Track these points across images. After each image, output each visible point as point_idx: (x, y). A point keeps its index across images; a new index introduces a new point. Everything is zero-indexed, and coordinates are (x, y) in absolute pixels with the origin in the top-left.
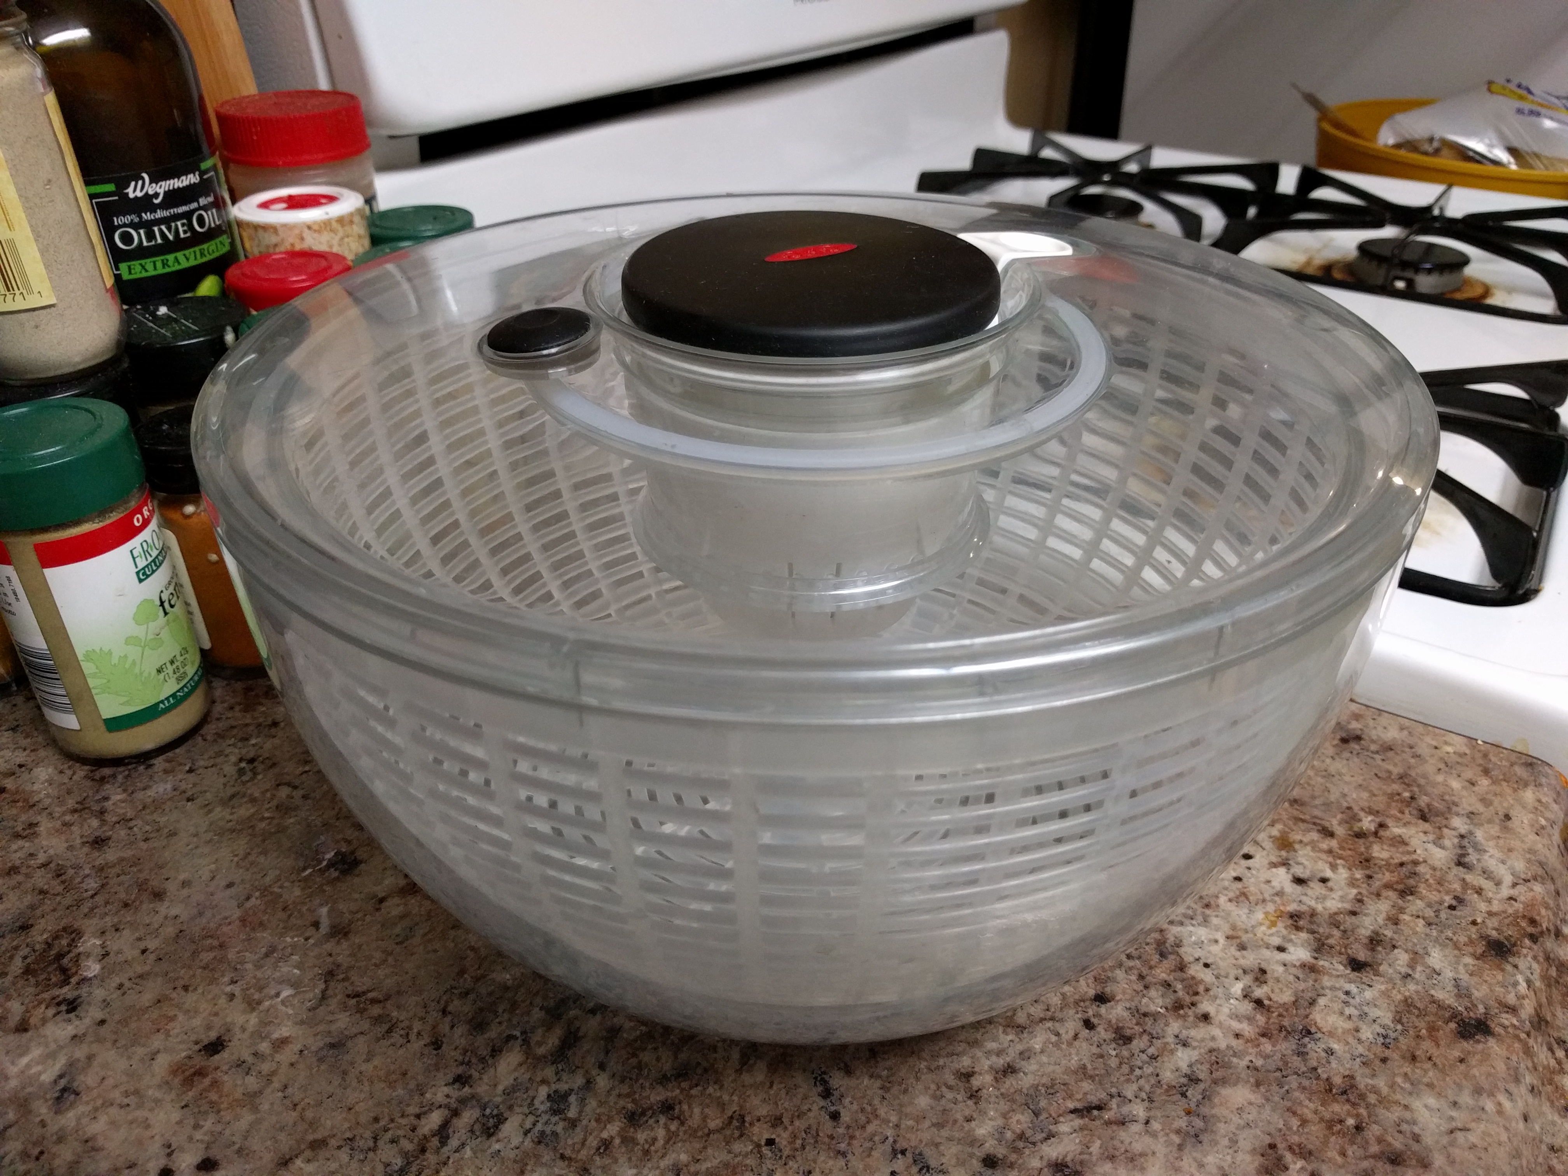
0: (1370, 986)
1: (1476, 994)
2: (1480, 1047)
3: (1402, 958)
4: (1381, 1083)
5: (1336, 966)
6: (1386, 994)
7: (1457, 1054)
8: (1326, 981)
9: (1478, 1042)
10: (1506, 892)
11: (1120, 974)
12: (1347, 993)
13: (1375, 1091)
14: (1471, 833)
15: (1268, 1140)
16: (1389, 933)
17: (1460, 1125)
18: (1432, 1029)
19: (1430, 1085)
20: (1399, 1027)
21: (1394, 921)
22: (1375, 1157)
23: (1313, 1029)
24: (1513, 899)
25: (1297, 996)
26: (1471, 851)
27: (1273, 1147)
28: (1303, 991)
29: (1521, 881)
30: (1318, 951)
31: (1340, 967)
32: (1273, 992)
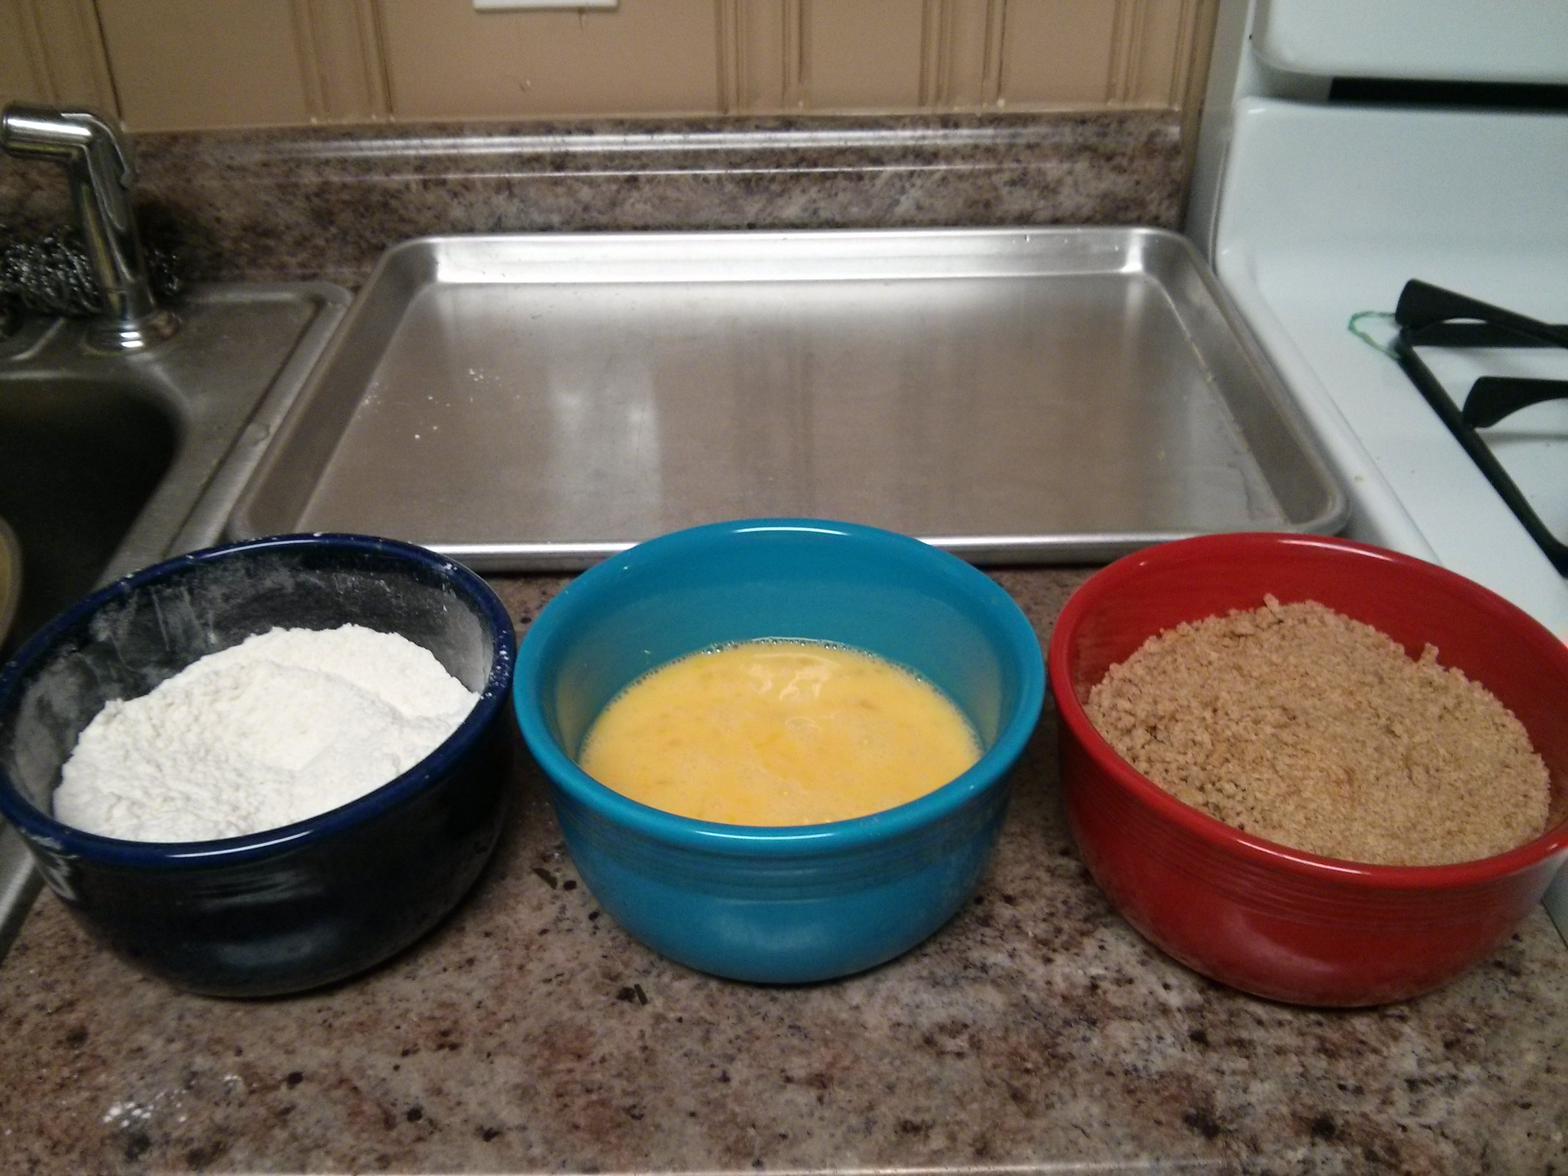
0: (1183, 1050)
1: (1248, 1121)
2: (1186, 1132)
3: (1242, 1064)
4: (1083, 1076)
5: (1185, 1025)
6: (1184, 1061)
7: (1163, 1118)
8: (1161, 1022)
9: (1192, 1131)
10: (1407, 1121)
11: (1043, 902)
12: (1160, 1038)
13: (1073, 1074)
14: (1468, 1082)
15: (969, 1022)
16: (1260, 1050)
17: (1088, 1130)
18: (1175, 1098)
19: (1111, 1106)
20: (1156, 1077)
21: (1280, 1051)
22: (1009, 1085)
23: (1099, 1025)
24: (1404, 1129)
25: (1125, 1008)
26: (1440, 1087)
27: (966, 1026)
28: (1134, 1010)
29: (1438, 1131)
30: (1189, 1010)
31: (1185, 1027)
32: (1115, 992)
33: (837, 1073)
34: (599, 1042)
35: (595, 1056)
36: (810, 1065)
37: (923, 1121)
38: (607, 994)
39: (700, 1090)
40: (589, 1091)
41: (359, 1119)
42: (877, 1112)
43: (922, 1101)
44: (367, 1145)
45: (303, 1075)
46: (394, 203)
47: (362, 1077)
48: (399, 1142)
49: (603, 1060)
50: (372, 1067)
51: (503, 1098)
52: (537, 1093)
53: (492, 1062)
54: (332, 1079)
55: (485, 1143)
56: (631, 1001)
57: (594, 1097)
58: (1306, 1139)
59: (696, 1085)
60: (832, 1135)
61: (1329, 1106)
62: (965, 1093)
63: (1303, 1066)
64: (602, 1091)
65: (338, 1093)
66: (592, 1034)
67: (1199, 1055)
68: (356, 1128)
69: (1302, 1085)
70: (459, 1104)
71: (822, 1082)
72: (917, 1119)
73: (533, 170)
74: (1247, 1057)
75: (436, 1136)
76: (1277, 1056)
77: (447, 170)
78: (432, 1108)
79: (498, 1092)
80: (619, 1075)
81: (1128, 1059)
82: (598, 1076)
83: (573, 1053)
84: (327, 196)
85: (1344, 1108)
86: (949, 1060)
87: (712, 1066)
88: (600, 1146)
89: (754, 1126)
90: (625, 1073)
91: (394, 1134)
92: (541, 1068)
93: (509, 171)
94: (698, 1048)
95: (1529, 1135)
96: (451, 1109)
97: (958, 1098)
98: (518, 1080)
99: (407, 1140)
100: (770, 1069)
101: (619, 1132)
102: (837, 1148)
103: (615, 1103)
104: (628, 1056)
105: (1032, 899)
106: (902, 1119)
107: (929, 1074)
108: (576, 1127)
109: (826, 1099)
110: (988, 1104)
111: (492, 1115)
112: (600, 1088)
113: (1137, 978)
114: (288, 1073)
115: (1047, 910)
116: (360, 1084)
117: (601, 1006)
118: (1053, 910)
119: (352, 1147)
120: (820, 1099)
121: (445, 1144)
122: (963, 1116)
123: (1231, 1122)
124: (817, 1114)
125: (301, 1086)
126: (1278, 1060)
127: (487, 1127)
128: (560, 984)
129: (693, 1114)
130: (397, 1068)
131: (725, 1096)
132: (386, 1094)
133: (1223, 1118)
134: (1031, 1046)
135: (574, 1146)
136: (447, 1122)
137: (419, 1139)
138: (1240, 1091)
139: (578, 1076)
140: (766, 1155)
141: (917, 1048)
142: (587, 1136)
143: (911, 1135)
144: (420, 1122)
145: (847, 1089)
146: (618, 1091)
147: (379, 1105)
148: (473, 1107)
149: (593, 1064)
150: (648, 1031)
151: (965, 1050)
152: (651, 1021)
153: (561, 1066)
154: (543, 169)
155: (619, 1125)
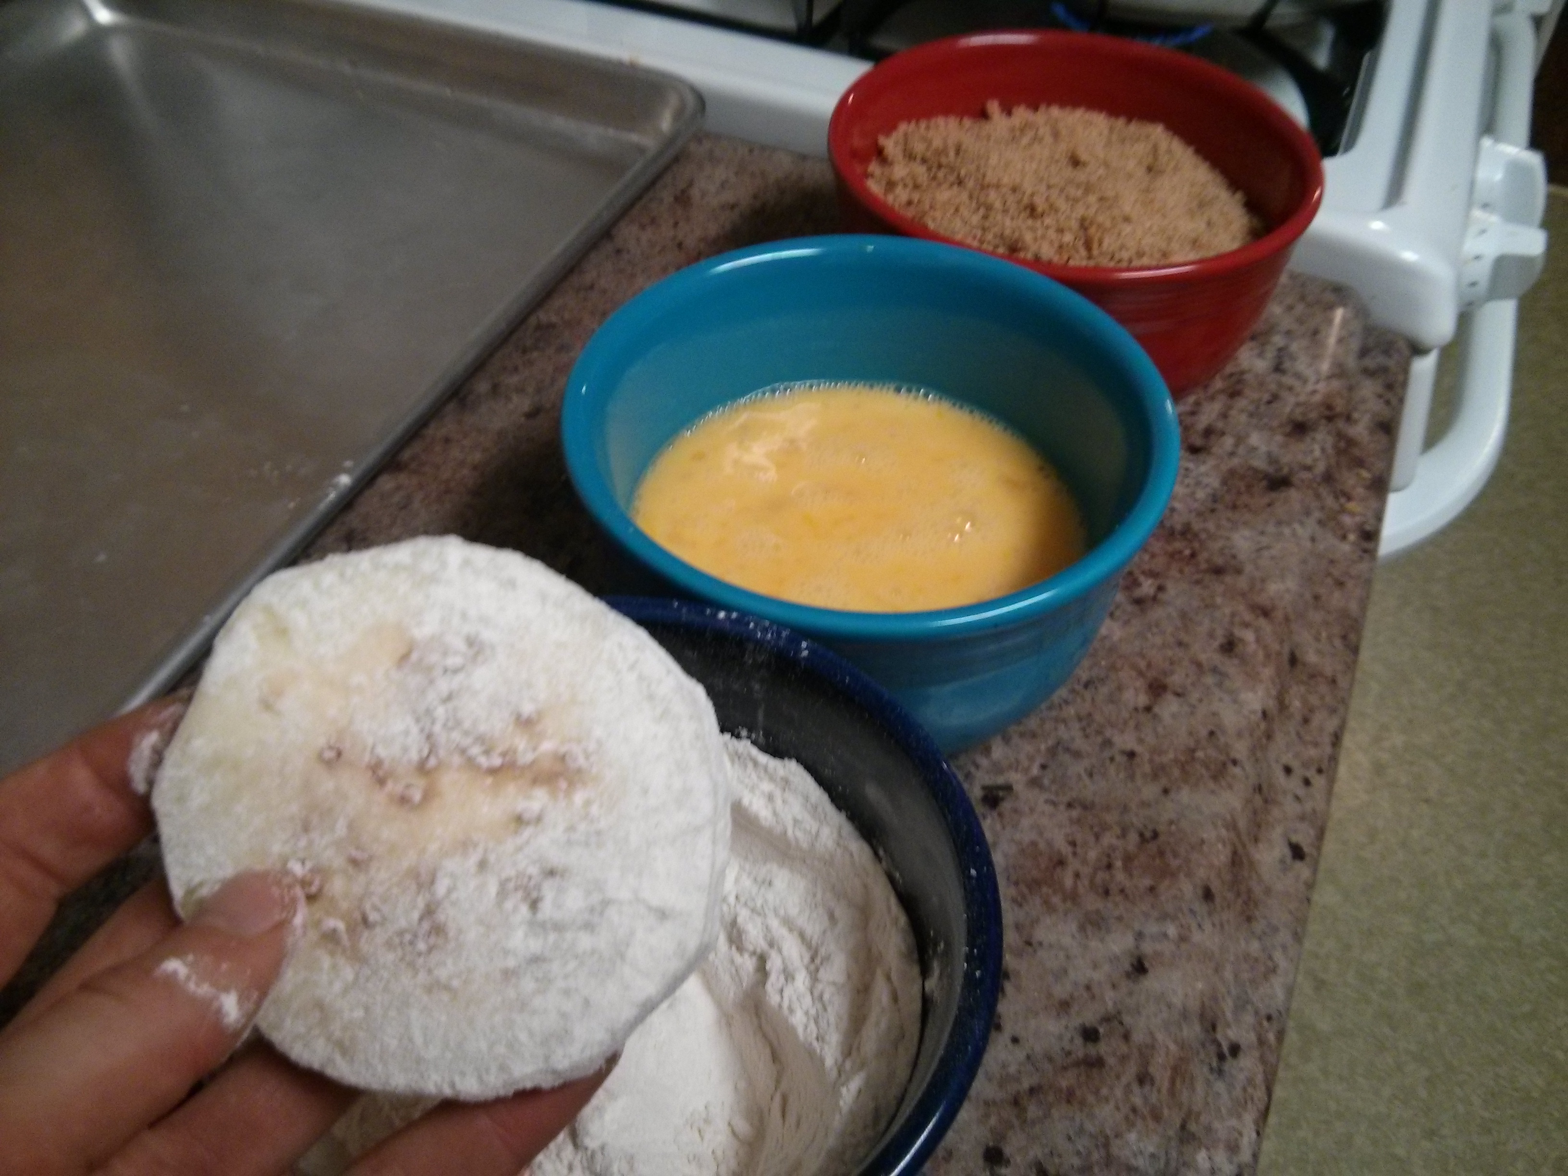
36: (1135, 689)
37: (1224, 636)
39: (1138, 777)
42: (1205, 662)
43: (1204, 629)
50: (1004, 1066)
51: (1094, 944)
52: (1098, 912)
53: (1041, 944)
54: (1009, 1113)
55: (1151, 974)
56: (1003, 799)
57: (1119, 864)
58: (1306, 441)
59: (1132, 777)
60: (1221, 700)
61: (1284, 417)
62: (1203, 600)
63: (1242, 411)
64: (1112, 855)
65: (1033, 1111)
66: (1034, 844)
67: (1212, 457)
68: (1091, 1099)
69: (1259, 420)
70: (1088, 988)
71: (1159, 687)
74: (1223, 434)
75: (1127, 1019)
76: (1228, 420)
78: (1089, 1016)
79: (1084, 947)
80: (1097, 837)
81: (1201, 495)
82: (1092, 855)
83: (1054, 868)
86: (1164, 597)
88: (1182, 876)
89: (1194, 750)
90: (1096, 829)
91: (1111, 1061)
92: (1064, 900)
96: (1093, 997)
98: (1073, 927)
99: (1124, 1049)
100: (1130, 718)
101: (1169, 855)
103: (1131, 848)
106: (1219, 649)
107: (1174, 615)
109: (1180, 691)
110: (1219, 591)
111: (1114, 959)
116: (1026, 1084)
117: (998, 827)
120: (1178, 695)
121: (1139, 1013)
122: (1227, 611)
123: (1281, 469)
124: (1194, 702)
125: (1008, 1150)
126: (1232, 420)
127: (1127, 966)
129: (1166, 791)
130: (1015, 1040)
131: (1152, 761)
132: (1050, 1059)
133: (1276, 471)
134: (1169, 543)
135: (1175, 897)
136: (1110, 1004)
137: (1126, 1037)
138: (1254, 451)
139: (1086, 871)
140: (1228, 754)
141: (1143, 612)
142: (1166, 883)
143: (1235, 650)
144: (1101, 1030)
146: (1114, 841)
147: (1065, 1068)
148: (1097, 976)
149: (1075, 854)
150: (1048, 796)
151: (1157, 583)
152: (1036, 790)
153: (1068, 882)
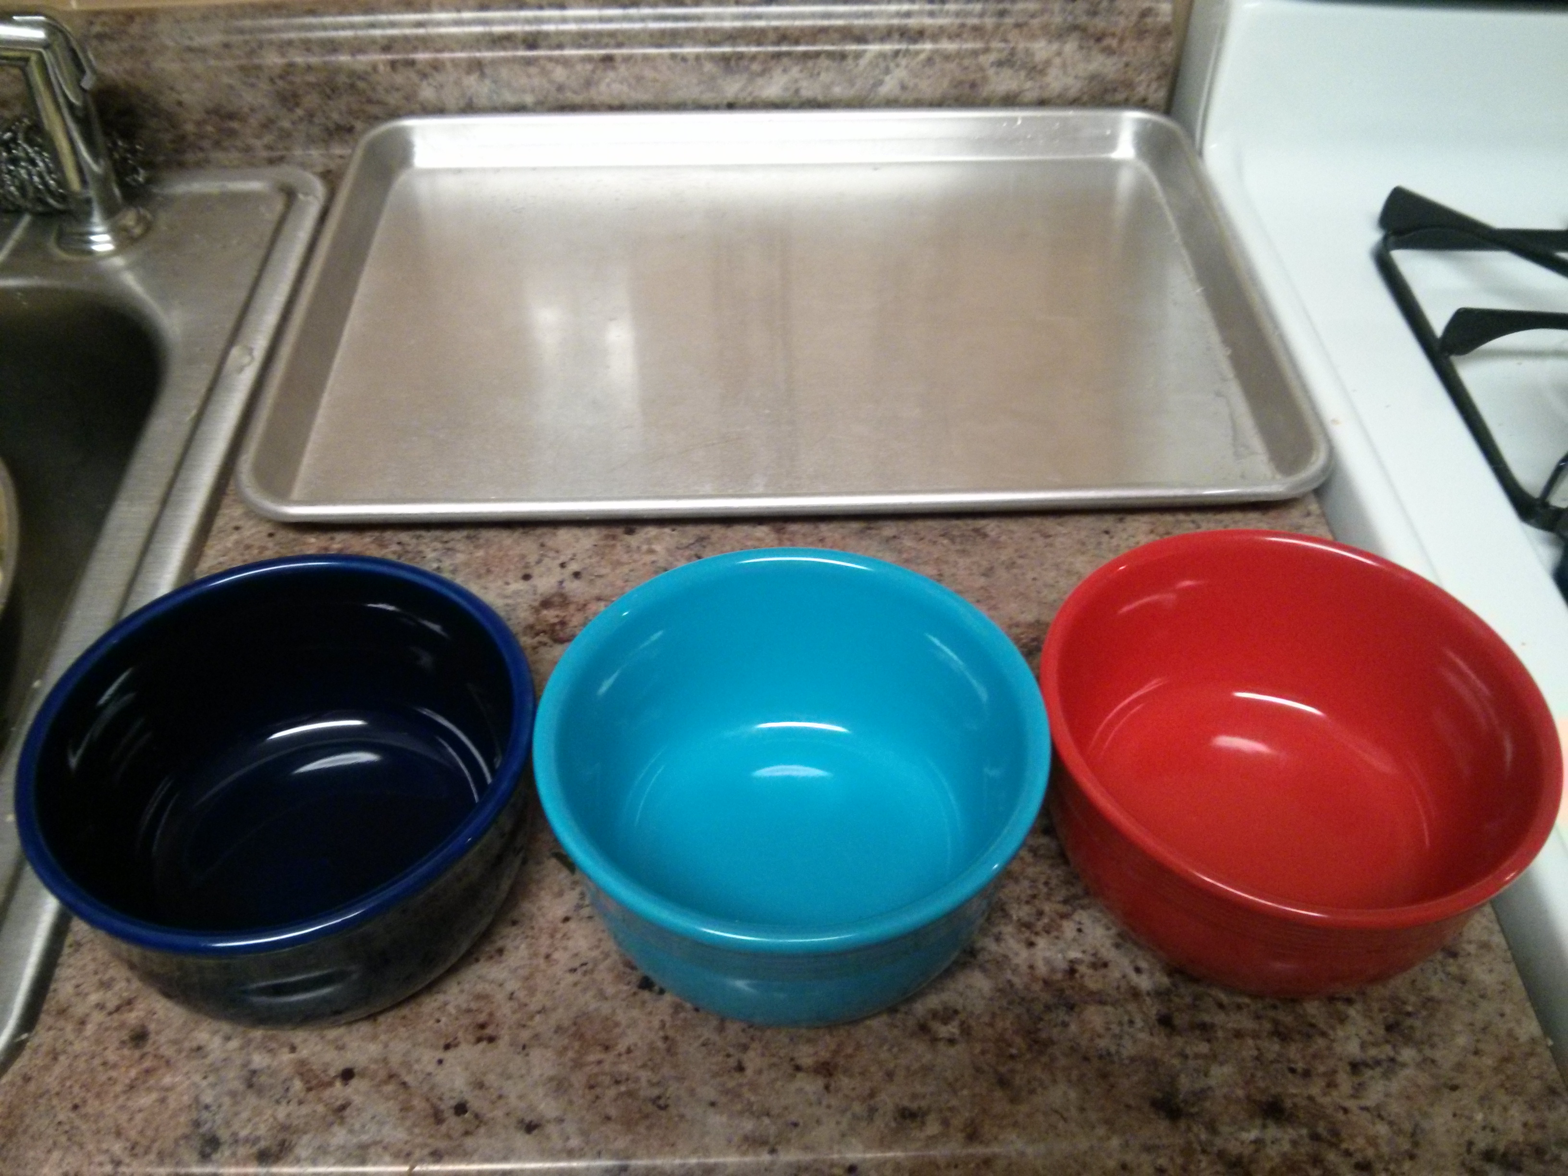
0: (1152, 1034)
1: (1208, 1104)
2: (1152, 1116)
5: (1153, 1009)
6: (1152, 1046)
7: (1133, 1102)
8: (1132, 1007)
9: (1157, 1114)
10: (1350, 1104)
11: (1026, 883)
12: (1131, 1022)
14: (1404, 1065)
15: (959, 1007)
16: (1220, 1034)
17: (1066, 1115)
18: (1143, 1083)
19: (1087, 1091)
20: (1127, 1062)
21: (1238, 1034)
22: (996, 1072)
23: (1077, 1010)
24: (1346, 1111)
25: (1099, 992)
26: (1379, 1070)
27: (956, 1012)
28: (1109, 995)
29: (1375, 1113)
30: (1159, 994)
31: (1154, 1011)
32: (1092, 976)
33: (841, 1061)
34: (623, 1034)
35: (622, 1047)
36: (816, 1053)
37: (920, 1108)
38: (629, 983)
39: (718, 1079)
40: (617, 1082)
41: (410, 1114)
42: (877, 1099)
43: (919, 1089)
44: (419, 1140)
45: (356, 1071)
46: (361, 85)
47: (409, 1072)
48: (449, 1137)
49: (629, 1051)
50: (418, 1061)
51: (541, 1091)
52: (571, 1086)
53: (527, 1055)
54: (382, 1074)
55: (527, 1137)
56: (650, 991)
57: (623, 1088)
58: (1258, 1122)
59: (715, 1075)
60: (838, 1123)
61: (1279, 1090)
62: (957, 1080)
63: (1258, 1049)
64: (629, 1082)
65: (389, 1088)
66: (617, 1025)
67: (1166, 1040)
68: (408, 1123)
69: (1256, 1068)
70: (500, 1097)
71: (828, 1070)
72: (914, 1106)
73: (504, 49)
74: (1209, 1041)
75: (482, 1130)
76: (1235, 1040)
77: (415, 49)
78: (476, 1103)
79: (535, 1085)
80: (644, 1066)
81: (1102, 1043)
82: (625, 1068)
83: (600, 1045)
84: (290, 78)
85: (1294, 1091)
86: (941, 1046)
87: (728, 1056)
88: (630, 1137)
89: (768, 1115)
90: (649, 1063)
91: (443, 1128)
92: (573, 1060)
93: (479, 50)
94: (715, 1037)
95: (1455, 1115)
96: (493, 1103)
97: (950, 1085)
98: (552, 1072)
99: (456, 1134)
100: (781, 1058)
101: (647, 1123)
102: (843, 1135)
103: (642, 1093)
104: (652, 1048)
105: (1017, 881)
106: (900, 1107)
107: (924, 1061)
108: (608, 1118)
109: (832, 1088)
110: (977, 1090)
111: (532, 1108)
112: (627, 1079)
113: (1111, 961)
114: (341, 1068)
115: (1029, 892)
116: (408, 1079)
117: (624, 995)
118: (1035, 892)
119: (406, 1143)
120: (827, 1088)
121: (490, 1137)
122: (954, 1102)
123: (1193, 1105)
124: (824, 1103)
125: (354, 1082)
126: (1236, 1043)
127: (528, 1119)
128: (585, 973)
129: (713, 1104)
130: (440, 1062)
131: (741, 1085)
132: (432, 1088)
133: (1185, 1102)
134: (1016, 1032)
135: (607, 1137)
136: (490, 1115)
137: (467, 1133)
138: (1202, 1074)
139: (607, 1067)
140: (779, 1143)
141: (913, 1035)
142: (619, 1127)
143: (908, 1121)
144: (467, 1115)
145: (851, 1076)
146: (644, 1082)
147: (428, 1100)
148: (513, 1100)
149: (620, 1055)
150: (667, 1019)
151: (956, 1037)
152: (671, 1011)
153: (591, 1058)
154: (516, 48)
155: (647, 1116)
